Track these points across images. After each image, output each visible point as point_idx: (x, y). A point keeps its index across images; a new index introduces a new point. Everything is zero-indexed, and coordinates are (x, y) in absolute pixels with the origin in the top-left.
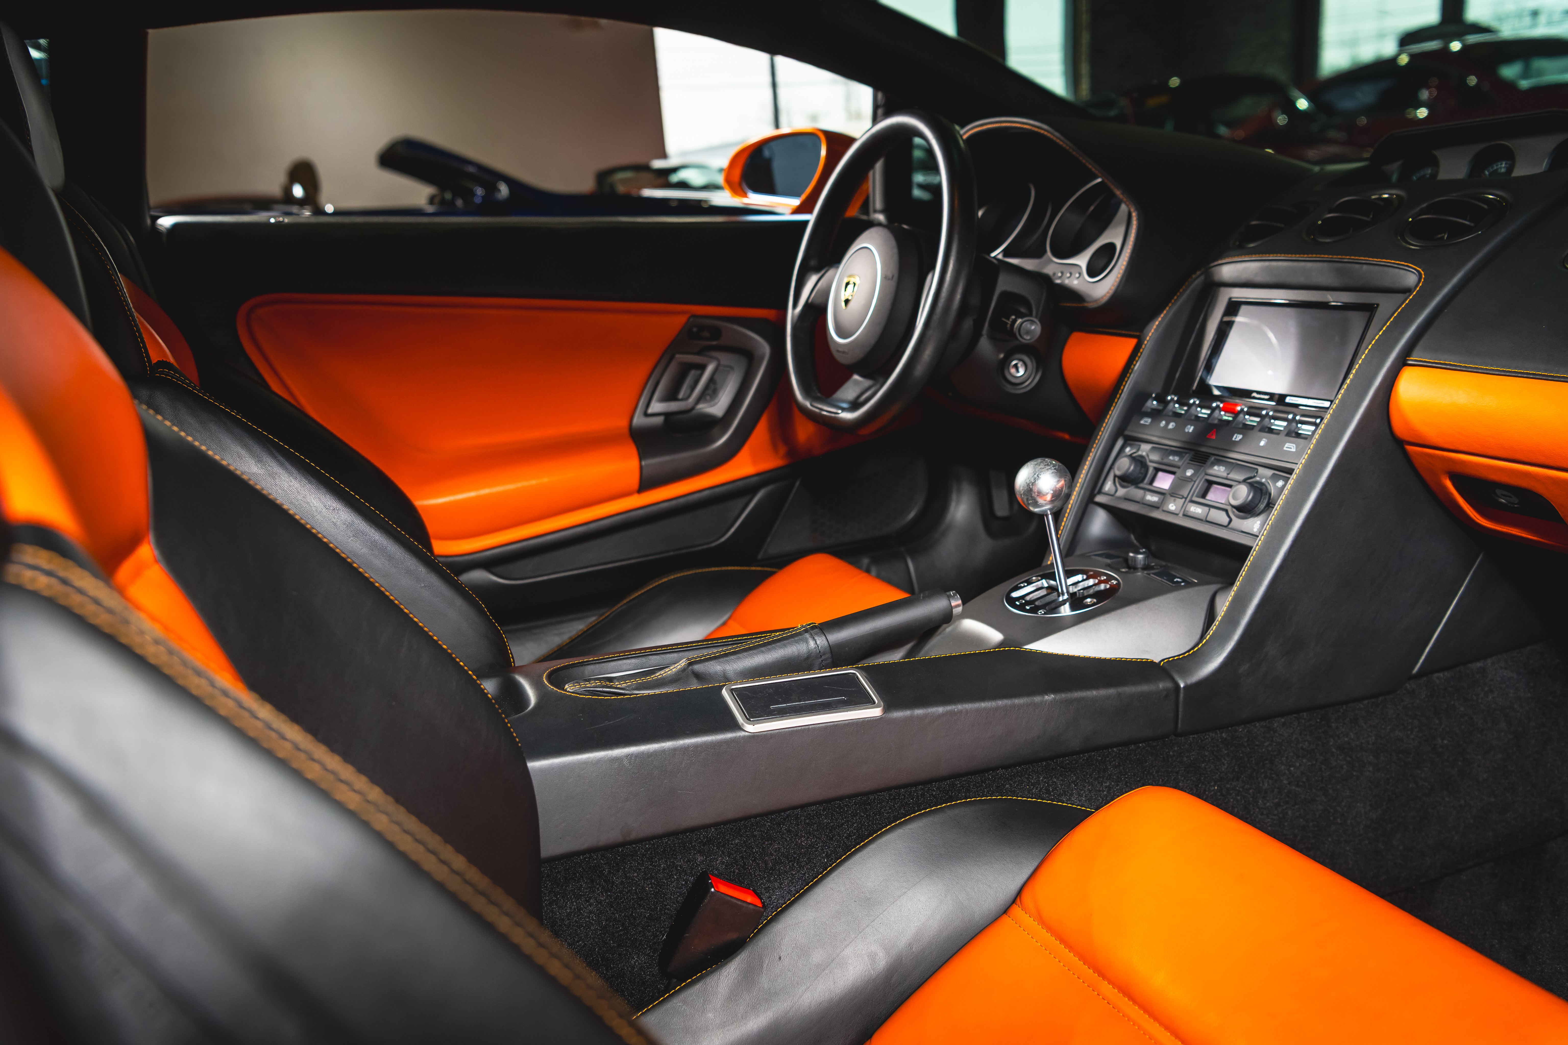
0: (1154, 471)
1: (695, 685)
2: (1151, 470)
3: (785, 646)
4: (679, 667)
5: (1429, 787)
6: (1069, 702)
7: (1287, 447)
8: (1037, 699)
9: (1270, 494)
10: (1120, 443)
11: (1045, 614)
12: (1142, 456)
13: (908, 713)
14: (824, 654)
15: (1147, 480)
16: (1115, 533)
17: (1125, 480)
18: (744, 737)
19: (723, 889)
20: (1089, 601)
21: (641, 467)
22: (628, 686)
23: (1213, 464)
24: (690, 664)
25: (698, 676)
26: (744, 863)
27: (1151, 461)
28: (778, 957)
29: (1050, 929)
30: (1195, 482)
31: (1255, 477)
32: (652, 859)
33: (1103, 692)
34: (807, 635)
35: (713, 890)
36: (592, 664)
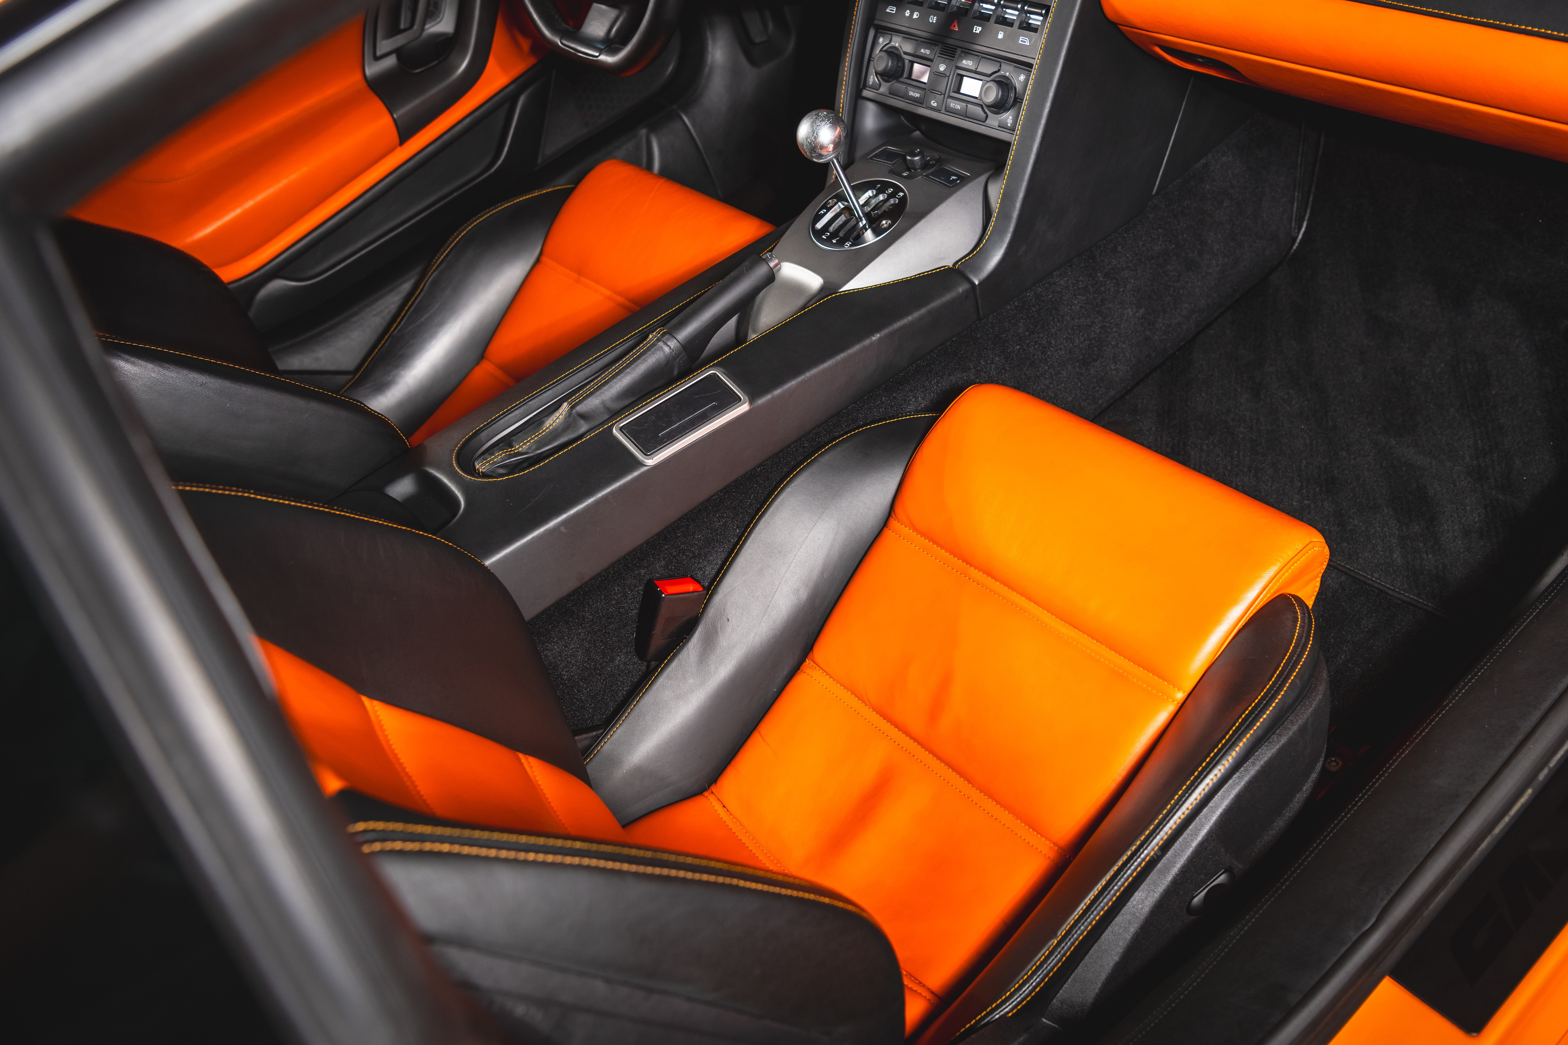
0: (910, 64)
1: (584, 427)
2: (907, 62)
3: (645, 360)
4: (564, 413)
5: (1177, 274)
6: (892, 334)
7: (1021, 41)
8: (867, 342)
9: (1015, 89)
10: (872, 33)
11: (851, 246)
12: (894, 47)
13: (769, 397)
14: (680, 354)
15: (905, 75)
16: (887, 122)
17: (885, 75)
18: (648, 470)
19: (671, 589)
20: (884, 223)
21: (394, 120)
22: (529, 448)
23: (961, 58)
24: (573, 408)
25: (583, 416)
26: (677, 560)
27: (905, 53)
28: (726, 620)
29: (923, 535)
30: (949, 77)
31: (999, 70)
32: (607, 587)
33: (916, 315)
34: (661, 344)
35: (663, 595)
36: (485, 430)
